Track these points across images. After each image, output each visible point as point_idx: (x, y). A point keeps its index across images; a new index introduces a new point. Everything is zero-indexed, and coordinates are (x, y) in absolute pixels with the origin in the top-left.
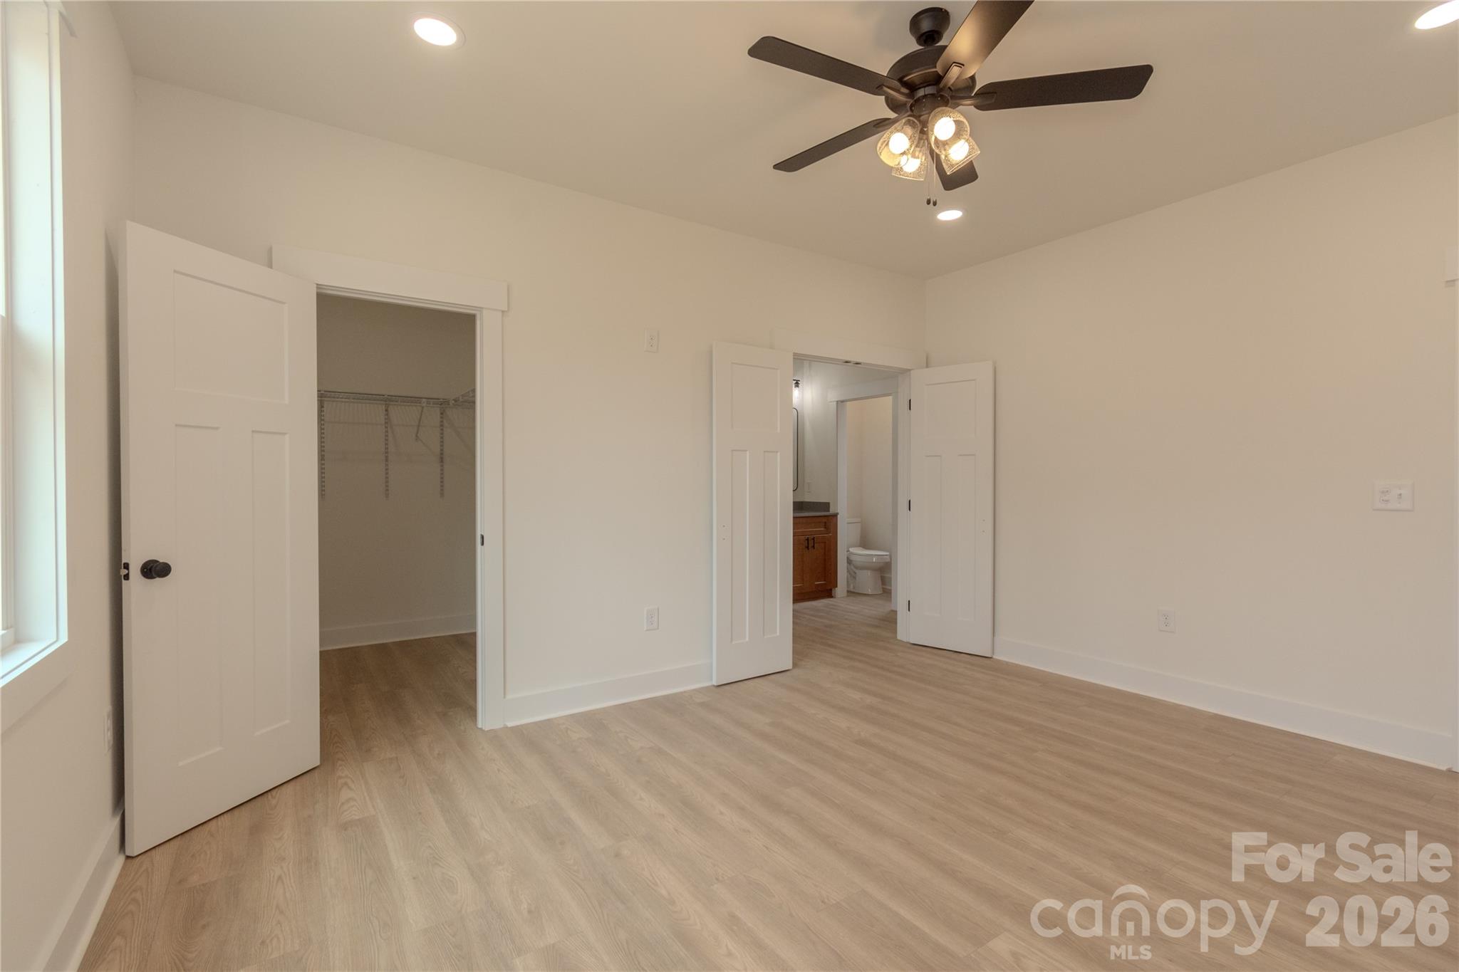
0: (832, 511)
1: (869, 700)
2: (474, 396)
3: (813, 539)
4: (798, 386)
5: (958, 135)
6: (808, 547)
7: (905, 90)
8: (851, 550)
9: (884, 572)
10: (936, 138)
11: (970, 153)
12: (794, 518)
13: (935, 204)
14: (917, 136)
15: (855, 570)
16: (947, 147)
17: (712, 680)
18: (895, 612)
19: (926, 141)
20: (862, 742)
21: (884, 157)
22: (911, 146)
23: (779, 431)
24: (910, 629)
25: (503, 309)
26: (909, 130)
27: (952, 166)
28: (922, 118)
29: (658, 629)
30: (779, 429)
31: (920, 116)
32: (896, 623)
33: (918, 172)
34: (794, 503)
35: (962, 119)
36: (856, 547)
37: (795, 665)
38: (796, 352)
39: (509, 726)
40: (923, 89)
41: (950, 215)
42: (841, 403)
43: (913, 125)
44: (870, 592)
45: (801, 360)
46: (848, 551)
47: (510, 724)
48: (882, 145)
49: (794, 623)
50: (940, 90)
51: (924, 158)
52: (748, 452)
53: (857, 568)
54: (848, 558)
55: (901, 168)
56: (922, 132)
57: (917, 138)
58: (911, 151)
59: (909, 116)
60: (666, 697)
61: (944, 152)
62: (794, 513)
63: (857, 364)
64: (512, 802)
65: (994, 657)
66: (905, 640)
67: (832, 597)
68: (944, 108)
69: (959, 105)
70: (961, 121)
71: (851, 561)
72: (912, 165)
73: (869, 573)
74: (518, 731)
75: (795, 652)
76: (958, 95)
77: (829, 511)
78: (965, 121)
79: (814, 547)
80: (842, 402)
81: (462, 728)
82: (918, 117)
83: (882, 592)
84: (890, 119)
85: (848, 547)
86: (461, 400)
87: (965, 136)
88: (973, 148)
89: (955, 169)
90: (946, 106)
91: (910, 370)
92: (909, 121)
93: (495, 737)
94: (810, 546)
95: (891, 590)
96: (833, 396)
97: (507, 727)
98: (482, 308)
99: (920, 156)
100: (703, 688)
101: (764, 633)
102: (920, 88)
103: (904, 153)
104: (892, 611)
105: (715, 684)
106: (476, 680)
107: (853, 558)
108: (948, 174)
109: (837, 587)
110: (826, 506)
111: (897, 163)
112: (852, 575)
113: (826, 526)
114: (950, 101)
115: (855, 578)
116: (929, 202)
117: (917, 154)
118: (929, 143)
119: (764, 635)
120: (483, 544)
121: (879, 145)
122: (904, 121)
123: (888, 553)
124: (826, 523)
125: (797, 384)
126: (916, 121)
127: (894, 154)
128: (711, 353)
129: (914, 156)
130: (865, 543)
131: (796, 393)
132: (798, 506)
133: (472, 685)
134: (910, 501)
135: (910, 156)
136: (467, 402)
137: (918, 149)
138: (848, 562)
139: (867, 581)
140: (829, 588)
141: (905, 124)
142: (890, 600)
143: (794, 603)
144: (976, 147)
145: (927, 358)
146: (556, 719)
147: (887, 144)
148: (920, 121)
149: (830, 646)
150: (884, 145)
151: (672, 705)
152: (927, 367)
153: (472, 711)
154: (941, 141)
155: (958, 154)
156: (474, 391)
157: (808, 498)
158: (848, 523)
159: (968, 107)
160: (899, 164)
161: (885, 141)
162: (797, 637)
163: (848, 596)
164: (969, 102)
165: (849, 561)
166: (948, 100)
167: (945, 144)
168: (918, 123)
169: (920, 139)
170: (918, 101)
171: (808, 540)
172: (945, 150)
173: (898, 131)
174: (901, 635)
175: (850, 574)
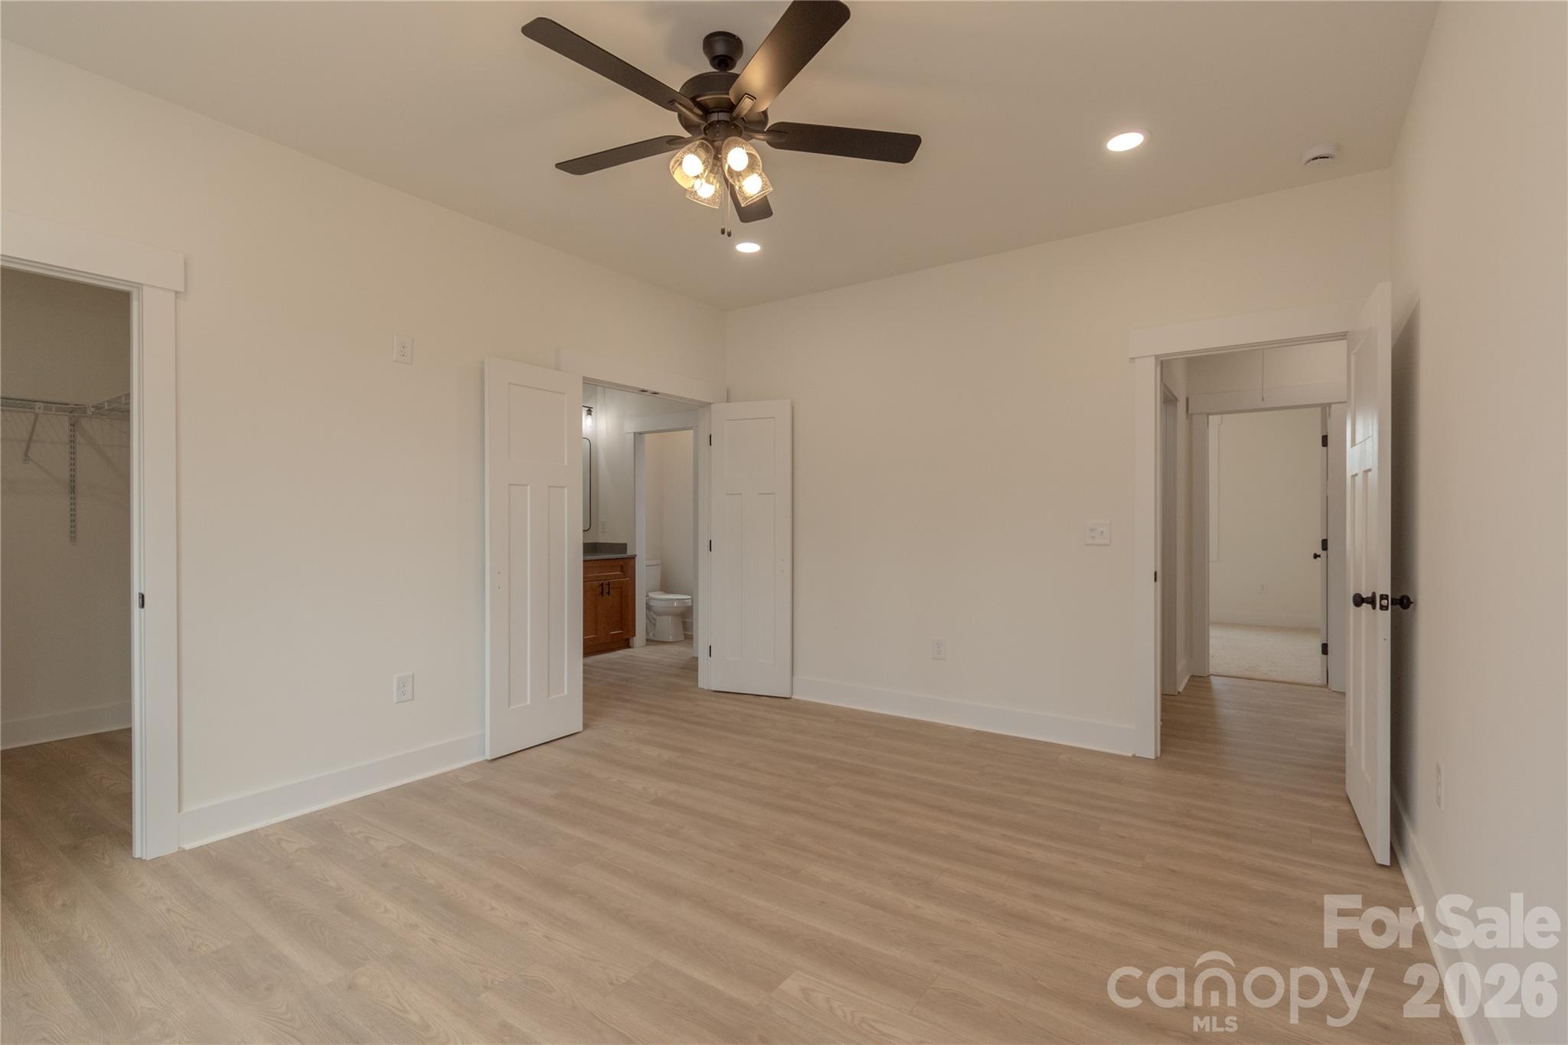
0: (629, 553)
1: (667, 755)
2: (128, 404)
3: (609, 584)
4: (590, 414)
5: (751, 167)
6: (602, 593)
7: (700, 112)
8: (650, 594)
9: (685, 618)
10: (729, 167)
11: (763, 189)
12: (584, 561)
13: (729, 235)
14: (711, 161)
15: (655, 617)
16: (740, 177)
17: (484, 753)
18: (696, 659)
19: (720, 168)
20: (658, 802)
21: (677, 176)
22: (705, 171)
23: (566, 464)
24: (710, 677)
25: (178, 289)
26: (702, 153)
27: (746, 198)
28: (716, 144)
29: (413, 699)
30: (566, 461)
31: (714, 141)
32: (697, 670)
33: (712, 200)
34: (584, 544)
35: (754, 152)
36: (654, 591)
37: (586, 726)
38: (585, 376)
39: (187, 849)
40: (716, 114)
41: (748, 248)
42: (638, 435)
43: (707, 150)
44: (671, 639)
45: (593, 387)
46: (647, 596)
47: (188, 846)
48: (675, 163)
49: (585, 679)
50: (733, 119)
51: (718, 185)
52: (529, 487)
53: (657, 614)
54: (647, 603)
55: (695, 191)
56: (716, 158)
57: (711, 163)
58: (705, 176)
59: (702, 139)
60: (424, 782)
61: (738, 183)
62: (584, 556)
63: (655, 393)
64: (190, 950)
65: (794, 697)
66: (706, 688)
67: (629, 647)
68: (737, 138)
69: (752, 138)
70: (754, 155)
71: (651, 606)
72: (706, 190)
73: (670, 618)
74: (201, 854)
75: (586, 711)
76: (751, 127)
77: (626, 553)
78: (757, 155)
79: (609, 593)
80: (640, 433)
81: (107, 862)
82: (712, 142)
83: (683, 639)
84: (683, 138)
85: (647, 593)
86: (106, 407)
87: (757, 171)
88: (766, 185)
89: (749, 202)
90: (740, 136)
91: (710, 404)
92: (702, 144)
93: (163, 867)
94: (605, 592)
95: (692, 636)
96: (631, 427)
97: (184, 851)
98: (142, 284)
99: (715, 181)
100: (472, 765)
101: (549, 693)
102: (713, 112)
103: (697, 177)
104: (694, 658)
105: (489, 758)
106: (131, 794)
107: (653, 603)
108: (743, 206)
109: (635, 635)
110: (623, 547)
111: (691, 186)
112: (651, 622)
113: (622, 568)
114: (744, 131)
115: (655, 625)
116: (723, 232)
117: (711, 179)
118: (723, 171)
119: (548, 696)
120: (142, 605)
121: (672, 163)
122: (697, 143)
123: (689, 597)
124: (622, 566)
125: (589, 412)
126: (710, 146)
127: (687, 176)
128: (482, 370)
129: (708, 181)
130: (665, 587)
131: (587, 422)
132: (590, 548)
133: (125, 801)
134: (710, 541)
135: (703, 181)
136: (119, 411)
137: (713, 175)
138: (647, 608)
139: (667, 627)
140: (628, 637)
141: (699, 146)
142: (692, 647)
143: (584, 657)
144: (768, 183)
145: (727, 391)
146: (262, 829)
147: (680, 164)
148: (713, 146)
149: (627, 701)
150: (678, 164)
151: (432, 790)
152: (727, 402)
153: (125, 838)
154: (735, 171)
155: (752, 187)
156: (128, 396)
157: (602, 539)
158: (647, 566)
159: (761, 141)
160: (693, 186)
161: (678, 161)
162: (587, 695)
163: (647, 645)
164: (762, 137)
165: (649, 607)
166: (741, 131)
167: (739, 175)
168: (711, 147)
169: (714, 165)
170: (712, 125)
171: (602, 585)
172: (739, 181)
173: (691, 152)
174: (702, 683)
175: (650, 621)
